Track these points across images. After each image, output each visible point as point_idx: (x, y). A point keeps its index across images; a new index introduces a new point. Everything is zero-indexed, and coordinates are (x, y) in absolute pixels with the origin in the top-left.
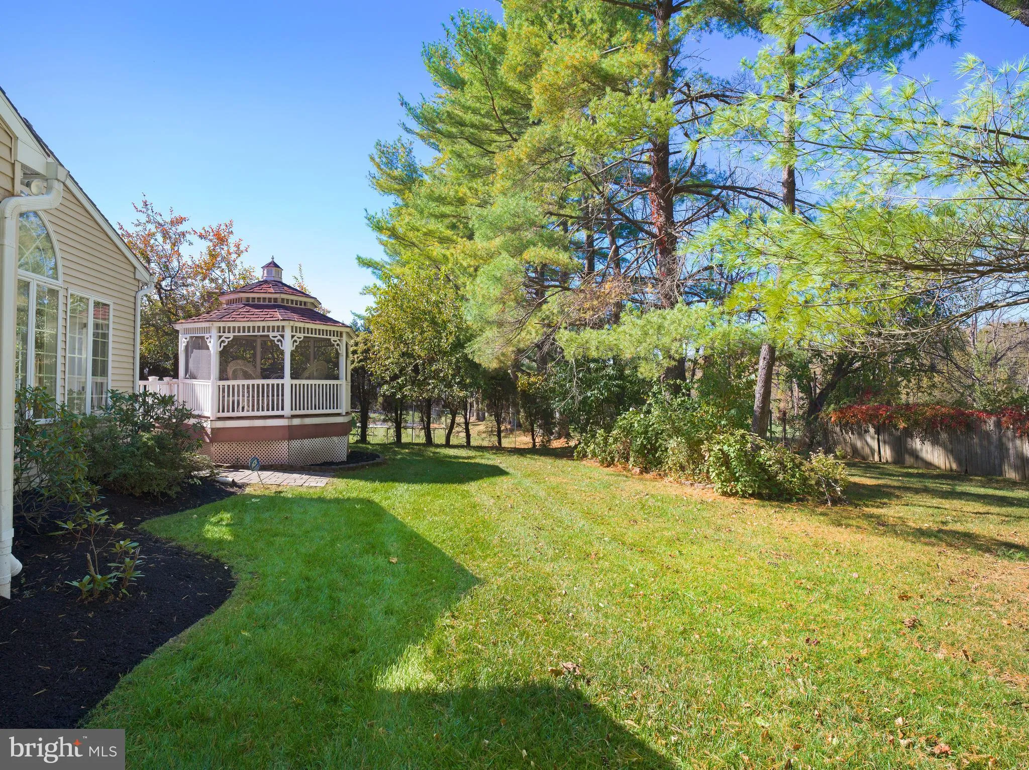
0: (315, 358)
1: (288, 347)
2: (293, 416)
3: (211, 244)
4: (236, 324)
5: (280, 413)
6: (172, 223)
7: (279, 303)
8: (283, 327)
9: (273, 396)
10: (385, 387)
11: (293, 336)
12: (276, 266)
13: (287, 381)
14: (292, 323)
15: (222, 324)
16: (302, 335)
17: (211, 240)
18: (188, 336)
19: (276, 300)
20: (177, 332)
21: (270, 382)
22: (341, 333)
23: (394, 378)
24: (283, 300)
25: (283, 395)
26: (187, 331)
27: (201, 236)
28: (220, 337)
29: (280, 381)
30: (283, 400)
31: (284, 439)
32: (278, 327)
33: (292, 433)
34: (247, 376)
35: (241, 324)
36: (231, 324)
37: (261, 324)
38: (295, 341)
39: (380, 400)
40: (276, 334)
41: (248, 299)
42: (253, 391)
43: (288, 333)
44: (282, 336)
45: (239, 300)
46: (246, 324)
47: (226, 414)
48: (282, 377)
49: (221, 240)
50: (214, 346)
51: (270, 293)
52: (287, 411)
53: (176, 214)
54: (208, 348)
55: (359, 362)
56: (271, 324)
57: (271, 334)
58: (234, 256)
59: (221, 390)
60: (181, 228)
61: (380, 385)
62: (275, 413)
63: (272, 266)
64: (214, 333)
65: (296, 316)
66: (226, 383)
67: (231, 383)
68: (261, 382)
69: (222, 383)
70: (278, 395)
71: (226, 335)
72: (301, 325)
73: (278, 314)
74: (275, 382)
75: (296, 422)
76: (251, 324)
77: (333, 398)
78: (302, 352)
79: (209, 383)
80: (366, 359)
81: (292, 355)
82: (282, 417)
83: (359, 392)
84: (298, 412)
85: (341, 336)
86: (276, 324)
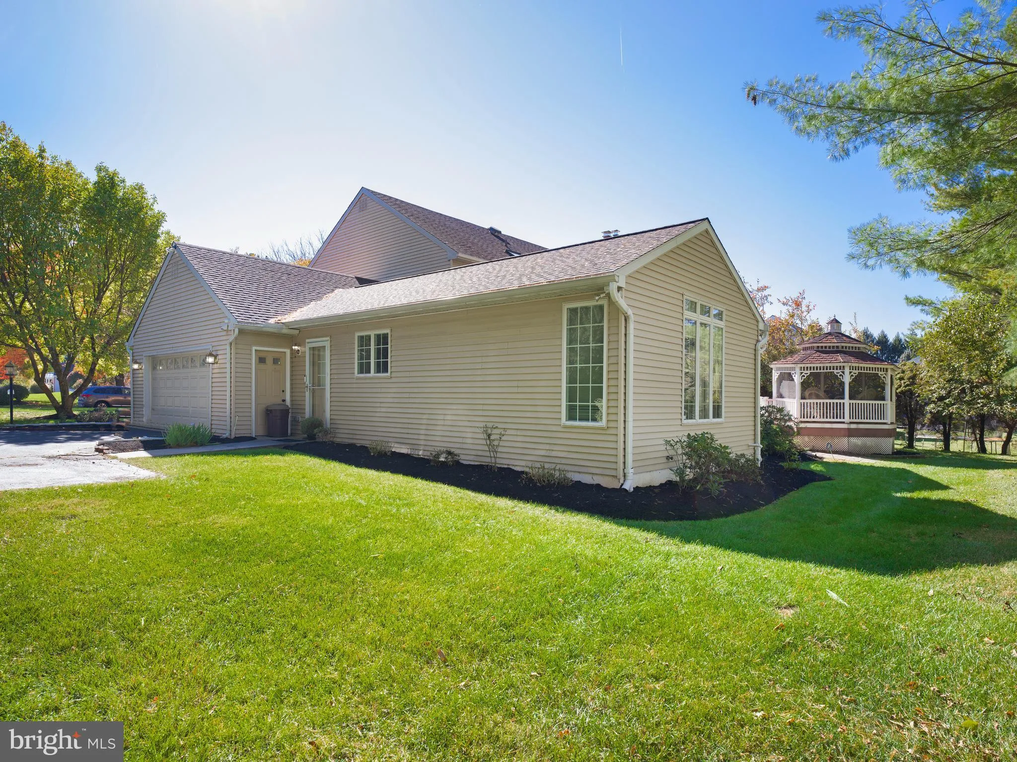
0: (866, 385)
1: (847, 380)
2: (851, 423)
3: (790, 308)
4: (812, 365)
5: (842, 420)
6: (759, 290)
7: (840, 349)
8: (844, 367)
9: (837, 409)
10: (932, 406)
11: (850, 372)
12: (837, 322)
13: (847, 401)
14: (850, 364)
15: (802, 366)
16: (857, 372)
17: (790, 306)
18: (779, 372)
19: (837, 347)
20: (772, 369)
21: (835, 401)
22: (887, 369)
23: (941, 399)
24: (843, 347)
25: (844, 409)
26: (778, 369)
27: (784, 304)
28: (802, 373)
29: (842, 401)
30: (844, 413)
31: (844, 436)
32: (840, 367)
33: (850, 433)
34: (818, 397)
35: (815, 365)
36: (809, 365)
37: (828, 365)
38: (852, 376)
39: (929, 416)
40: (839, 371)
41: (818, 347)
42: (823, 407)
43: (847, 371)
44: (843, 372)
45: (812, 348)
46: (819, 365)
47: (806, 420)
48: (843, 398)
49: (798, 304)
50: (797, 379)
51: (834, 342)
52: (847, 419)
53: (761, 285)
54: (793, 380)
55: (905, 387)
56: (835, 365)
57: (835, 371)
58: (805, 314)
59: (802, 406)
60: (766, 293)
61: (927, 404)
62: (838, 420)
63: (835, 322)
64: (798, 371)
65: (852, 359)
66: (805, 401)
67: (809, 401)
68: (828, 401)
69: (803, 401)
70: (840, 409)
71: (806, 372)
72: (857, 365)
73: (840, 358)
74: (838, 401)
75: (853, 426)
76: (822, 365)
77: (881, 412)
78: (857, 381)
79: (795, 401)
80: (913, 384)
81: (850, 384)
82: (843, 423)
83: (907, 410)
84: (854, 420)
85: (887, 371)
86: (838, 365)
